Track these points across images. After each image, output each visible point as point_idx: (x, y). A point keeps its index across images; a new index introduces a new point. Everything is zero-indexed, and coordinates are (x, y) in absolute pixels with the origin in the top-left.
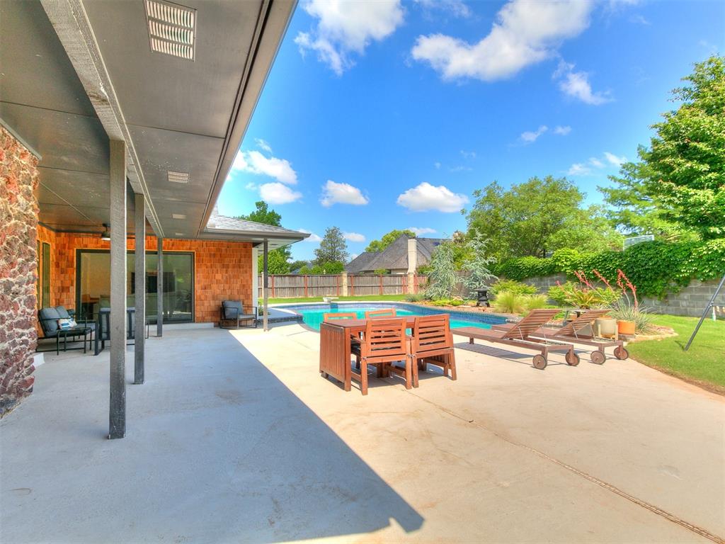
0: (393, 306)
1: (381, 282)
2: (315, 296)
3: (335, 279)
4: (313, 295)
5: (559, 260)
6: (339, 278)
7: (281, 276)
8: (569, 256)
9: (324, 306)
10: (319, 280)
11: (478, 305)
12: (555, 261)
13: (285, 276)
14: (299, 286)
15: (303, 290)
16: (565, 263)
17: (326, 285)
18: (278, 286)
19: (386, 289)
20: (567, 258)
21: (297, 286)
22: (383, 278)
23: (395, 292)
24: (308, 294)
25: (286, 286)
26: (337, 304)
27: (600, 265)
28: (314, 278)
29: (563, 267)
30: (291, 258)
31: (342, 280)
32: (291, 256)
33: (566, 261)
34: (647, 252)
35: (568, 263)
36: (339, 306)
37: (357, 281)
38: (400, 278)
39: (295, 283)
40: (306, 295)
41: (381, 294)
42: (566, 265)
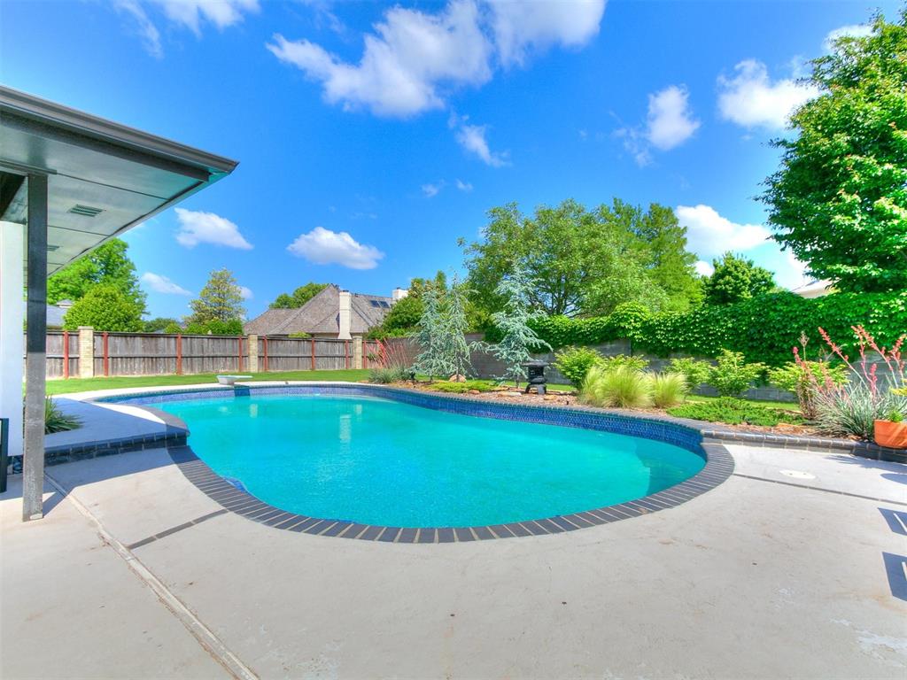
0: (353, 390)
1: (313, 350)
2: (197, 372)
3: (236, 344)
4: (192, 370)
5: (626, 320)
6: (243, 342)
7: (125, 336)
8: (639, 315)
9: (222, 393)
10: (205, 346)
11: (527, 391)
12: (620, 321)
13: (135, 336)
14: (166, 354)
15: (172, 363)
16: (634, 324)
17: (219, 354)
18: (118, 354)
19: (320, 362)
20: (636, 317)
21: (160, 354)
22: (315, 344)
23: (334, 366)
24: (184, 369)
25: (135, 354)
26: (248, 388)
27: (696, 328)
28: (195, 341)
29: (630, 330)
30: (148, 314)
31: (249, 345)
32: (147, 310)
33: (635, 322)
34: (785, 308)
35: (638, 325)
36: (251, 391)
37: (274, 347)
38: (341, 345)
39: (157, 350)
40: (179, 372)
41: (313, 369)
42: (634, 327)
